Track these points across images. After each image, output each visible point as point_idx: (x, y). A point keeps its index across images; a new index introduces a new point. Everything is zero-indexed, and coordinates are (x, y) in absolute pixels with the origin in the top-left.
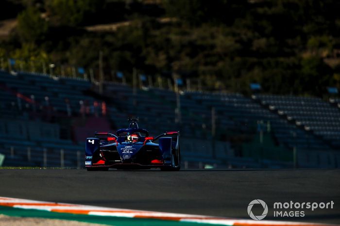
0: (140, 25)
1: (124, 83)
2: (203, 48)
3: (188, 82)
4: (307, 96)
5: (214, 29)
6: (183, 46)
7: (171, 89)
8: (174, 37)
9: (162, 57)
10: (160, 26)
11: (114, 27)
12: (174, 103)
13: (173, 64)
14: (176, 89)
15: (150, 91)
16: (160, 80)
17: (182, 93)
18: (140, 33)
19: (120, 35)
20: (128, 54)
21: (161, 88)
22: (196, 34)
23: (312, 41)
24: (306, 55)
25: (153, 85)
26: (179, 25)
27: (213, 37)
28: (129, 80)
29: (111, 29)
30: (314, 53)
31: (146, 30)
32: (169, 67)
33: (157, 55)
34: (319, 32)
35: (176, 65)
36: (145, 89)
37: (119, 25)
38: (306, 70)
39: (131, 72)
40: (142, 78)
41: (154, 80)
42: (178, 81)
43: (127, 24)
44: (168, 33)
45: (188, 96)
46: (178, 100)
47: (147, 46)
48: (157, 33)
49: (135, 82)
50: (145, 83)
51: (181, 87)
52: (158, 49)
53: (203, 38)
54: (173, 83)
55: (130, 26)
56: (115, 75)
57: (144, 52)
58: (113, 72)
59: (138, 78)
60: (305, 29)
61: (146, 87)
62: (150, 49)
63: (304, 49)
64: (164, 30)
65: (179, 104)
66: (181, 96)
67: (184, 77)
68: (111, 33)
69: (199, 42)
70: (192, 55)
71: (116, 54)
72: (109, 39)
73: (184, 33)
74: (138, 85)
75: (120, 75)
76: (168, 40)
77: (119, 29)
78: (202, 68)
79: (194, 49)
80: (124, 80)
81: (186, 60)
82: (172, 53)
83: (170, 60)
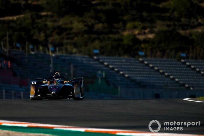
0: (30, 16)
1: (21, 50)
2: (66, 29)
3: (57, 49)
4: (126, 57)
5: (72, 19)
6: (54, 29)
7: (47, 53)
8: (49, 24)
9: (42, 35)
10: (41, 17)
11: (15, 18)
12: (49, 61)
13: (49, 39)
14: (50, 53)
15: (36, 54)
16: (41, 48)
17: (54, 55)
18: (30, 21)
19: (18, 23)
20: (23, 33)
21: (42, 52)
22: (62, 22)
23: (129, 25)
24: (126, 33)
25: (37, 51)
26: (52, 16)
27: (71, 23)
28: (23, 48)
29: (13, 19)
30: (130, 32)
31: (33, 20)
32: (46, 40)
33: (39, 33)
34: (133, 20)
35: (50, 39)
36: (33, 53)
37: (18, 17)
38: (126, 42)
39: (25, 44)
40: (31, 47)
41: (38, 48)
42: (51, 48)
43: (22, 16)
44: (46, 21)
45: (57, 57)
46: (52, 59)
47: (34, 28)
48: (39, 21)
49: (27, 49)
50: (33, 50)
51: (53, 52)
52: (40, 30)
53: (66, 24)
54: (49, 50)
55: (24, 17)
56: (16, 45)
57: (32, 32)
58: (14, 44)
59: (28, 47)
60: (125, 18)
61: (33, 52)
62: (35, 30)
63: (124, 30)
64: (43, 19)
65: (52, 62)
66: (53, 57)
67: (55, 46)
68: (13, 21)
69: (64, 26)
70: (59, 34)
71: (16, 33)
72: (12, 24)
73: (55, 21)
74: (29, 51)
75: (18, 45)
76: (46, 25)
77: (17, 19)
78: (65, 41)
79: (61, 30)
80: (21, 48)
81: (56, 37)
82: (48, 32)
83: (47, 36)
